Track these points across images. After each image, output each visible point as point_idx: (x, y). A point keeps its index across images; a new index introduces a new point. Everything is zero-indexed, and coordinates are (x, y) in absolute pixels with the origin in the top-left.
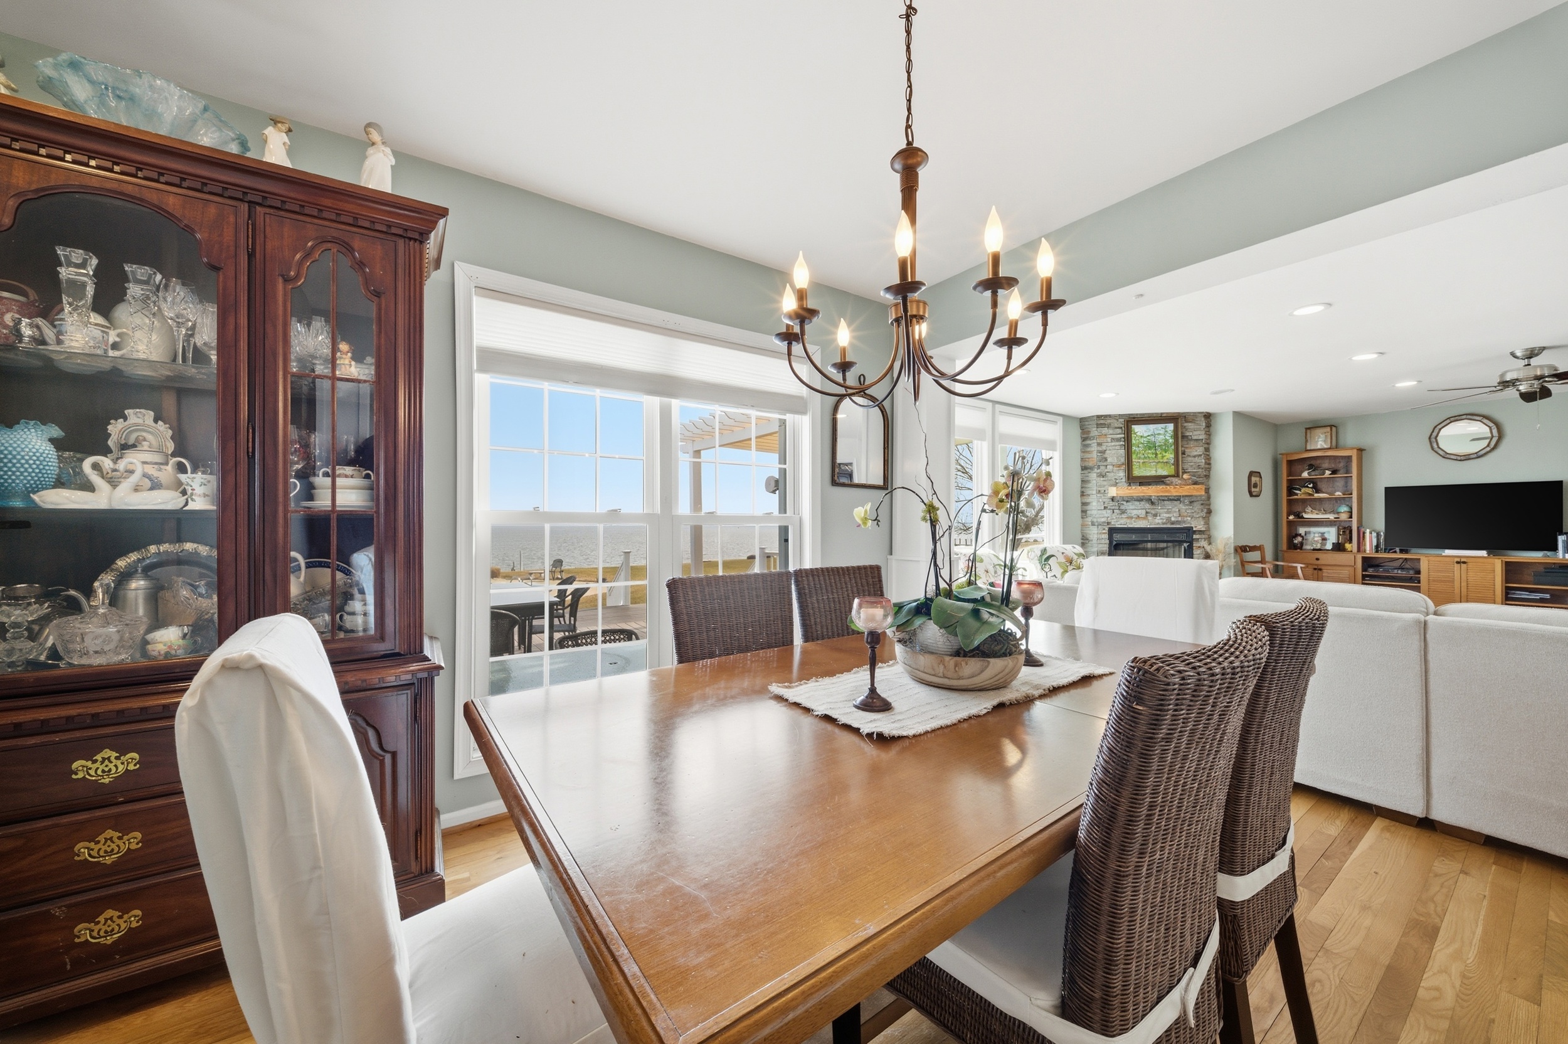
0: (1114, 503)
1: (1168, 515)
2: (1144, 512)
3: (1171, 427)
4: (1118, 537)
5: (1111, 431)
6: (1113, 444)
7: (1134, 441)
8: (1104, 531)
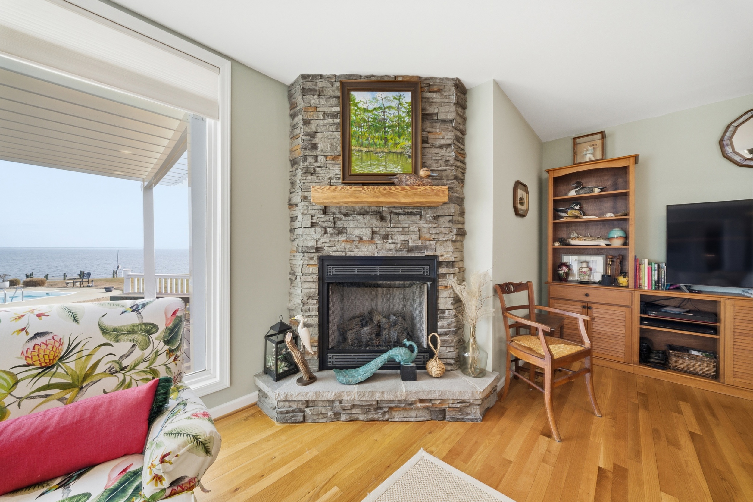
0: (327, 218)
1: (402, 238)
2: (369, 232)
3: (407, 97)
4: (332, 272)
5: (323, 101)
6: (326, 121)
7: (353, 118)
8: (312, 262)
